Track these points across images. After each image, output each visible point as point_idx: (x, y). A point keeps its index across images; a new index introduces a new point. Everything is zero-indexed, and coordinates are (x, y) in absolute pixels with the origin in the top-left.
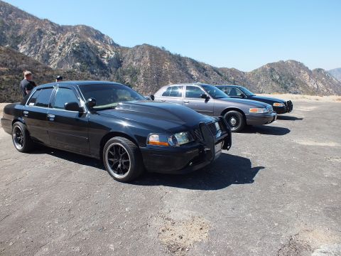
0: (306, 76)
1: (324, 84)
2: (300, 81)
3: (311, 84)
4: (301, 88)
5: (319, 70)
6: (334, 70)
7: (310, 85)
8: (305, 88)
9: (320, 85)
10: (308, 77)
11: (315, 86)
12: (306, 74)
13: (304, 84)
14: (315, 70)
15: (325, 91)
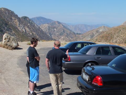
0: (16, 22)
1: (30, 29)
2: (12, 26)
3: (21, 28)
4: (13, 32)
5: (25, 18)
6: (34, 18)
7: (20, 30)
8: (16, 32)
9: (27, 29)
10: (18, 23)
11: (24, 30)
12: (16, 21)
13: (15, 29)
14: (22, 18)
15: (31, 34)
